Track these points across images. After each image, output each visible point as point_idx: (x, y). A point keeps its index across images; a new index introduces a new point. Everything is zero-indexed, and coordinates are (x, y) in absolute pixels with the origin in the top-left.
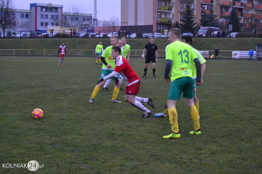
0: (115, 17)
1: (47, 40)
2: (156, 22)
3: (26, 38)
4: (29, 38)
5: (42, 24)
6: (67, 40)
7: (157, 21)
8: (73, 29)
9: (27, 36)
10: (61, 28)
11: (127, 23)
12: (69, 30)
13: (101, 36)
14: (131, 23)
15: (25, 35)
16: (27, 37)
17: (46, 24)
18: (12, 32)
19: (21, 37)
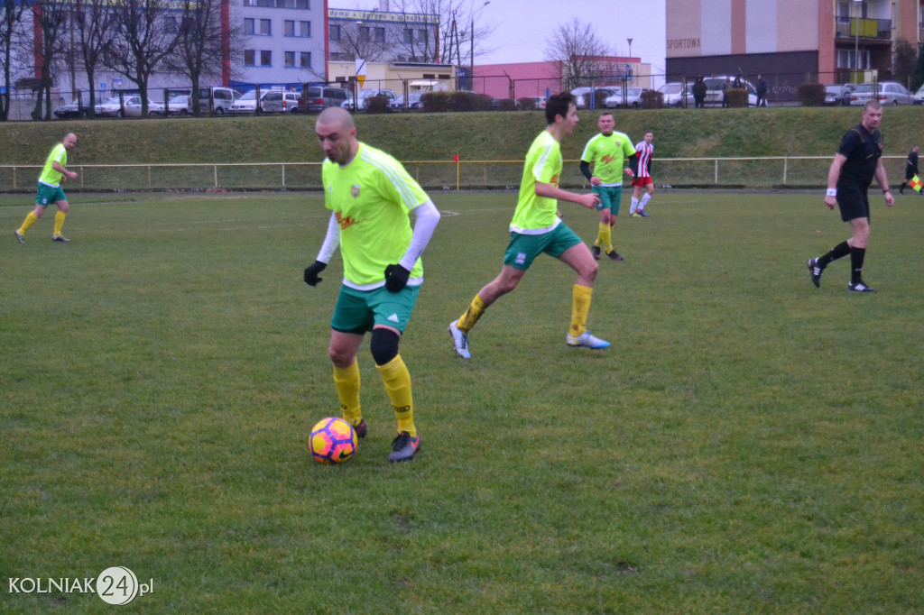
1: (408, 119)
2: (834, 36)
4: (294, 111)
5: (249, 58)
7: (838, 34)
8: (437, 76)
9: (284, 104)
10: (390, 70)
11: (695, 43)
12: (422, 77)
13: (633, 97)
14: (716, 42)
15: (276, 102)
16: (284, 109)
17: (267, 58)
18: (215, 89)
19: (259, 111)
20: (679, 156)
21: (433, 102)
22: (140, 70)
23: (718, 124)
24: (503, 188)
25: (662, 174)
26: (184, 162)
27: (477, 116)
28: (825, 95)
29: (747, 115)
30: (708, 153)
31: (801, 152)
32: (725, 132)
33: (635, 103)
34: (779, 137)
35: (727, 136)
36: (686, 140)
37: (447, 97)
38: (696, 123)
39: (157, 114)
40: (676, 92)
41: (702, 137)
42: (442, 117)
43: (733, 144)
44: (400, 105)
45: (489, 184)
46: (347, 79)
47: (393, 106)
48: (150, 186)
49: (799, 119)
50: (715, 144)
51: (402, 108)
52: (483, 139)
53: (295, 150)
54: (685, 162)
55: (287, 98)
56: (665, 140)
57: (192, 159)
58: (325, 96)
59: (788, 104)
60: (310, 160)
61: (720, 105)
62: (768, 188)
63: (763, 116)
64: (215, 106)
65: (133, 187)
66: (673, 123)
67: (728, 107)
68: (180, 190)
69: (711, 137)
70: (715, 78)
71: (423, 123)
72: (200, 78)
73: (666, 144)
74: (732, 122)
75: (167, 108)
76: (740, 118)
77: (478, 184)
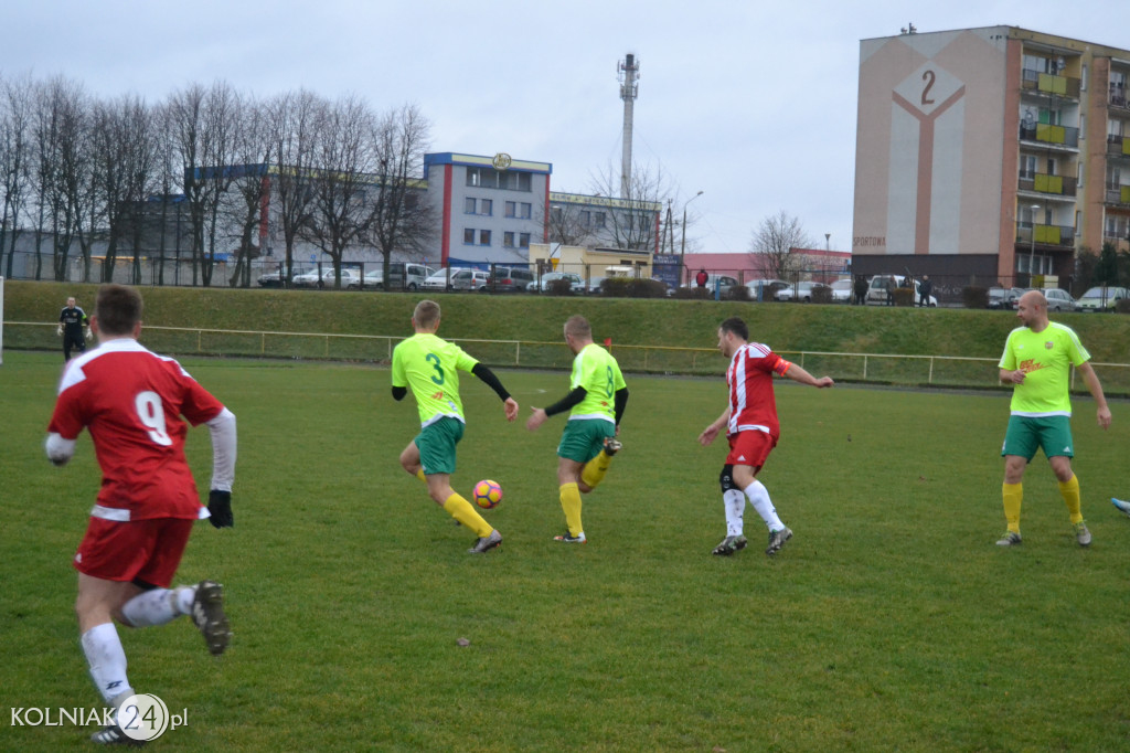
0: (783, 216)
2: (1015, 241)
3: (471, 291)
4: (483, 290)
5: (469, 236)
6: (669, 306)
7: (1018, 239)
8: (634, 262)
9: (474, 283)
10: (588, 254)
11: (880, 241)
12: (620, 262)
13: (804, 292)
14: (901, 242)
15: (467, 281)
16: (473, 288)
17: (486, 237)
18: (408, 265)
19: (449, 288)
20: (837, 351)
21: (613, 287)
22: (335, 244)
23: (878, 322)
24: (662, 373)
25: (818, 368)
26: (364, 333)
27: (646, 303)
28: (987, 298)
29: (907, 314)
30: (865, 350)
31: (956, 353)
32: (884, 329)
33: (807, 297)
34: (937, 337)
35: (887, 334)
36: (845, 336)
37: (626, 283)
38: (857, 319)
39: (353, 287)
40: (846, 289)
41: (862, 333)
42: (614, 302)
43: (890, 342)
44: (583, 289)
45: (649, 369)
46: (546, 262)
47: (577, 289)
48: (326, 355)
49: (957, 320)
50: (873, 340)
51: (585, 292)
52: (651, 326)
53: (469, 327)
54: (841, 357)
55: (477, 277)
56: (825, 334)
57: (371, 331)
58: (512, 276)
59: (951, 305)
60: (483, 338)
61: (885, 303)
62: (912, 385)
63: (923, 316)
64: (408, 282)
65: (312, 355)
66: (835, 318)
67: (893, 305)
68: (355, 360)
69: (870, 334)
70: (885, 277)
71: (596, 307)
72: (392, 253)
73: (825, 338)
74: (892, 320)
75: (362, 281)
76: (900, 316)
77: (640, 368)
